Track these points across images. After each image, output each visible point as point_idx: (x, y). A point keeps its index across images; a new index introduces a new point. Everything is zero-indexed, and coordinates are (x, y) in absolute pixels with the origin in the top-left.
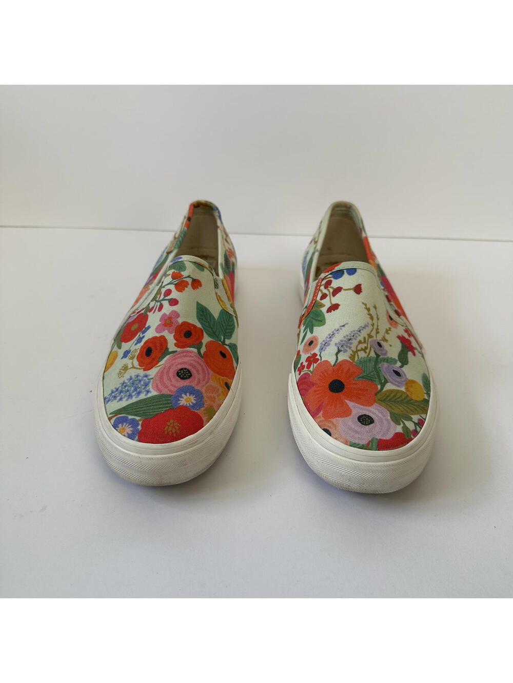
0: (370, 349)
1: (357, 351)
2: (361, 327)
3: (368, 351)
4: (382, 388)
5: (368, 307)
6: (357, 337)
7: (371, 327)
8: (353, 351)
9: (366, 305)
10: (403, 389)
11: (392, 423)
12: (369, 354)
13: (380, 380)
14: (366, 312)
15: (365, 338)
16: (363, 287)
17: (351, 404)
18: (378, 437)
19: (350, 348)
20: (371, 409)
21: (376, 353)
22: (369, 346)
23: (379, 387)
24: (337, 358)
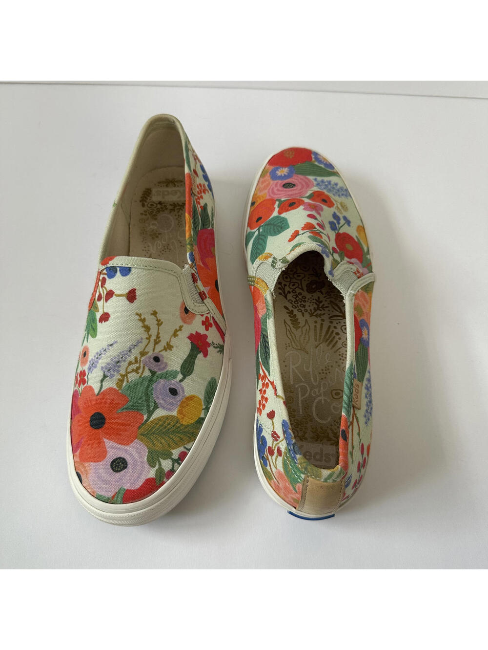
0: (144, 368)
1: (127, 373)
2: (132, 345)
3: (140, 371)
4: (148, 418)
5: (143, 318)
6: (126, 358)
7: (145, 342)
8: (121, 375)
9: (140, 315)
10: (175, 413)
11: (147, 466)
12: (142, 374)
13: (148, 407)
14: (141, 324)
15: (136, 358)
16: (138, 293)
17: (108, 443)
18: (127, 487)
19: (118, 371)
20: (129, 448)
21: (151, 371)
22: (142, 366)
23: (145, 417)
24: (102, 385)
